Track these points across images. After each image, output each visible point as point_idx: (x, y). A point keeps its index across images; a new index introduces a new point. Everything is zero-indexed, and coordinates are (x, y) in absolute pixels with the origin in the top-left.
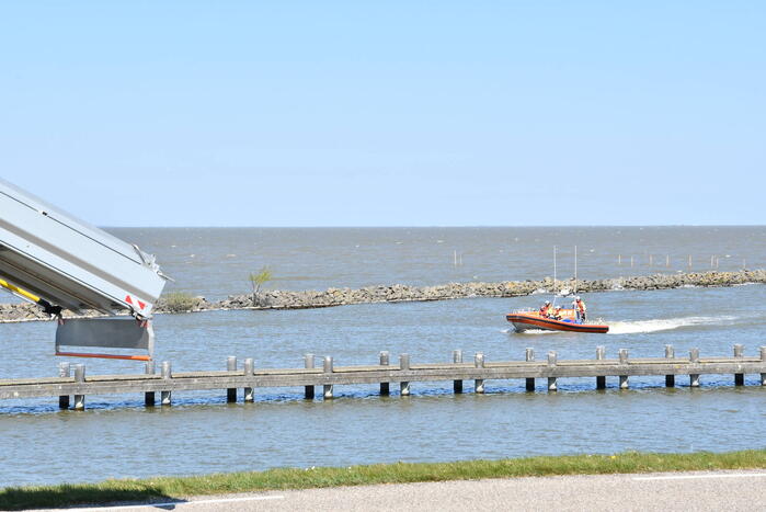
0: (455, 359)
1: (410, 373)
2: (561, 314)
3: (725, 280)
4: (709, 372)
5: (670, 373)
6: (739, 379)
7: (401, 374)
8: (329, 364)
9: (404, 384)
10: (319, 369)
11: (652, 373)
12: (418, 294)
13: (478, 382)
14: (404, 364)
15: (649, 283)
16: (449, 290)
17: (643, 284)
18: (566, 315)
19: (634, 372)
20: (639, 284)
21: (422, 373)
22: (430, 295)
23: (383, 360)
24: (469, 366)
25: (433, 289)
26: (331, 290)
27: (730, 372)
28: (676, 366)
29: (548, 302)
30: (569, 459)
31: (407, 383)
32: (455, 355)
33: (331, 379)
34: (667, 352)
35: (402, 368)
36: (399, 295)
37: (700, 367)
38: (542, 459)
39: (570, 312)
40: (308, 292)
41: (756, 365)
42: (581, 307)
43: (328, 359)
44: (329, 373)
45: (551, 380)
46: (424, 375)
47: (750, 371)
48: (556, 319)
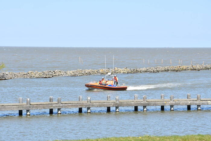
0: (79, 99)
1: (61, 105)
2: (107, 83)
3: (184, 69)
4: (177, 104)
5: (163, 105)
6: (189, 108)
7: (58, 105)
8: (29, 101)
9: (59, 109)
10: (25, 103)
11: (156, 105)
12: (65, 74)
13: (88, 108)
14: (59, 101)
15: (155, 70)
16: (77, 72)
17: (153, 70)
18: (110, 83)
19: (149, 105)
20: (151, 70)
21: (66, 105)
22: (70, 74)
23: (51, 100)
24: (85, 102)
25: (71, 72)
26: (30, 72)
27: (186, 104)
28: (165, 102)
29: (103, 78)
30: (123, 138)
31: (60, 109)
32: (79, 98)
33: (30, 107)
34: (161, 97)
35: (58, 103)
36: (58, 74)
37: (174, 102)
38: (113, 138)
39: (111, 82)
40: (21, 73)
41: (195, 102)
42: (116, 79)
43: (29, 99)
44: (29, 105)
45: (117, 108)
46: (67, 105)
47: (193, 104)
48: (105, 85)
